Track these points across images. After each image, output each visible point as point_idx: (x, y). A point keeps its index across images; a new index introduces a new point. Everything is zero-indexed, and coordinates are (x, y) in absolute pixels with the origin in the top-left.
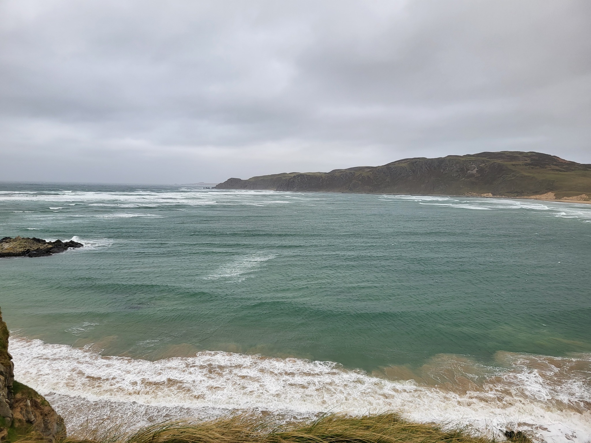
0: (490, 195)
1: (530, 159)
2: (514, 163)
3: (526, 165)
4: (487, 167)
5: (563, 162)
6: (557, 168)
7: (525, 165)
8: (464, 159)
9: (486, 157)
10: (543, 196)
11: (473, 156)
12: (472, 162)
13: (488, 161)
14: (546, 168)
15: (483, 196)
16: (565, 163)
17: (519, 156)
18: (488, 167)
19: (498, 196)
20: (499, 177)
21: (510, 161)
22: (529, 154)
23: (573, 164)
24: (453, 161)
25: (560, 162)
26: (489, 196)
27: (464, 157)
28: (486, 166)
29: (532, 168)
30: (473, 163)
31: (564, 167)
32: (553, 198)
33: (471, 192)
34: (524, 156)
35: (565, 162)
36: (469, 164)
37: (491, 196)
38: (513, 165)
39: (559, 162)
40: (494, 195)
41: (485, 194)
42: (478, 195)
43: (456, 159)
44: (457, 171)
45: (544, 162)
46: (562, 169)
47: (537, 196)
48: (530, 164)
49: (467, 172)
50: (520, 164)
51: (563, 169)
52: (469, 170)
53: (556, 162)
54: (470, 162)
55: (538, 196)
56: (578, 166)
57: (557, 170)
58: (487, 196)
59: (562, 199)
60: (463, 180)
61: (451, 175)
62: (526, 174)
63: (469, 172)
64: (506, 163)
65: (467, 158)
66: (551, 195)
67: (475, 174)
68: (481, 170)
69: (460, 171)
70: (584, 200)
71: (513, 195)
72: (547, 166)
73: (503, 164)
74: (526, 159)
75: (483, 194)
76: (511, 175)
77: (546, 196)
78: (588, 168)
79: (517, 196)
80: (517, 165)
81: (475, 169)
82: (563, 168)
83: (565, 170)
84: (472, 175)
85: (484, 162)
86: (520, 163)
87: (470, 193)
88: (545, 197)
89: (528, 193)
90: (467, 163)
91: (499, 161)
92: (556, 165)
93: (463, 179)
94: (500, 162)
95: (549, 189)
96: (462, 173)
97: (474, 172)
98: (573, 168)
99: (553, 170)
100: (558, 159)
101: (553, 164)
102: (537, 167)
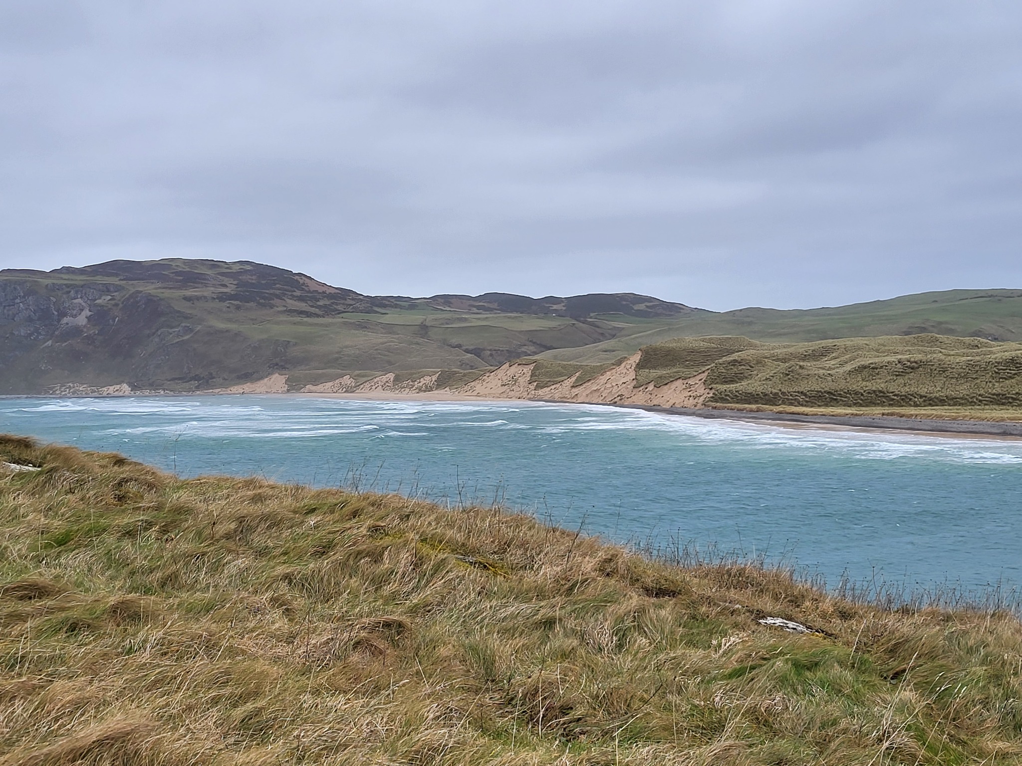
0: (126, 388)
1: (235, 282)
2: (189, 293)
3: (222, 298)
4: (116, 305)
5: (320, 291)
6: (302, 306)
7: (217, 298)
8: (49, 281)
9: (117, 275)
10: (261, 386)
11: (82, 271)
12: (72, 292)
13: (119, 288)
14: (272, 307)
15: (105, 394)
16: (324, 292)
17: (209, 272)
18: (121, 305)
19: (147, 393)
20: (149, 336)
21: (179, 288)
22: (236, 268)
23: (344, 294)
24: (15, 289)
25: (312, 290)
26: (121, 394)
27: (52, 274)
28: (113, 302)
29: (238, 308)
30: (77, 292)
31: (321, 303)
32: (283, 389)
33: (73, 382)
34: (223, 274)
35: (324, 289)
36: (65, 296)
37: (127, 393)
38: (187, 299)
39: (309, 292)
40: (134, 388)
41: (111, 388)
42: (93, 391)
43: (26, 281)
44: (30, 320)
45: (272, 291)
46: (313, 310)
47: (245, 386)
48: (231, 297)
49: (59, 321)
50: (205, 297)
51: (317, 311)
52: (65, 315)
53: (303, 290)
54: (68, 290)
55: (247, 387)
56: (354, 302)
57: (301, 313)
58: (116, 394)
59: (302, 390)
60: (48, 347)
61: (12, 334)
62: (221, 325)
63: (65, 320)
64: (167, 293)
65: (62, 279)
66: (278, 380)
67: (85, 326)
68: (100, 316)
69: (38, 320)
70: (345, 392)
71: (186, 385)
72: (276, 301)
73: (161, 295)
74: (226, 281)
75: (105, 389)
76: (180, 328)
77: (266, 385)
78: (377, 306)
79: (198, 388)
80: (198, 298)
81: (83, 313)
82: (316, 307)
83: (321, 313)
84: (76, 331)
85: (108, 291)
86: (205, 294)
87: (70, 387)
88: (263, 389)
89: (224, 379)
90: (60, 293)
91: (150, 288)
92: (301, 299)
93: (49, 343)
94: (153, 292)
95: (277, 364)
96: (45, 326)
97: (81, 320)
98: (340, 308)
99: (290, 312)
100: (307, 281)
101: (293, 297)
102: (252, 304)
